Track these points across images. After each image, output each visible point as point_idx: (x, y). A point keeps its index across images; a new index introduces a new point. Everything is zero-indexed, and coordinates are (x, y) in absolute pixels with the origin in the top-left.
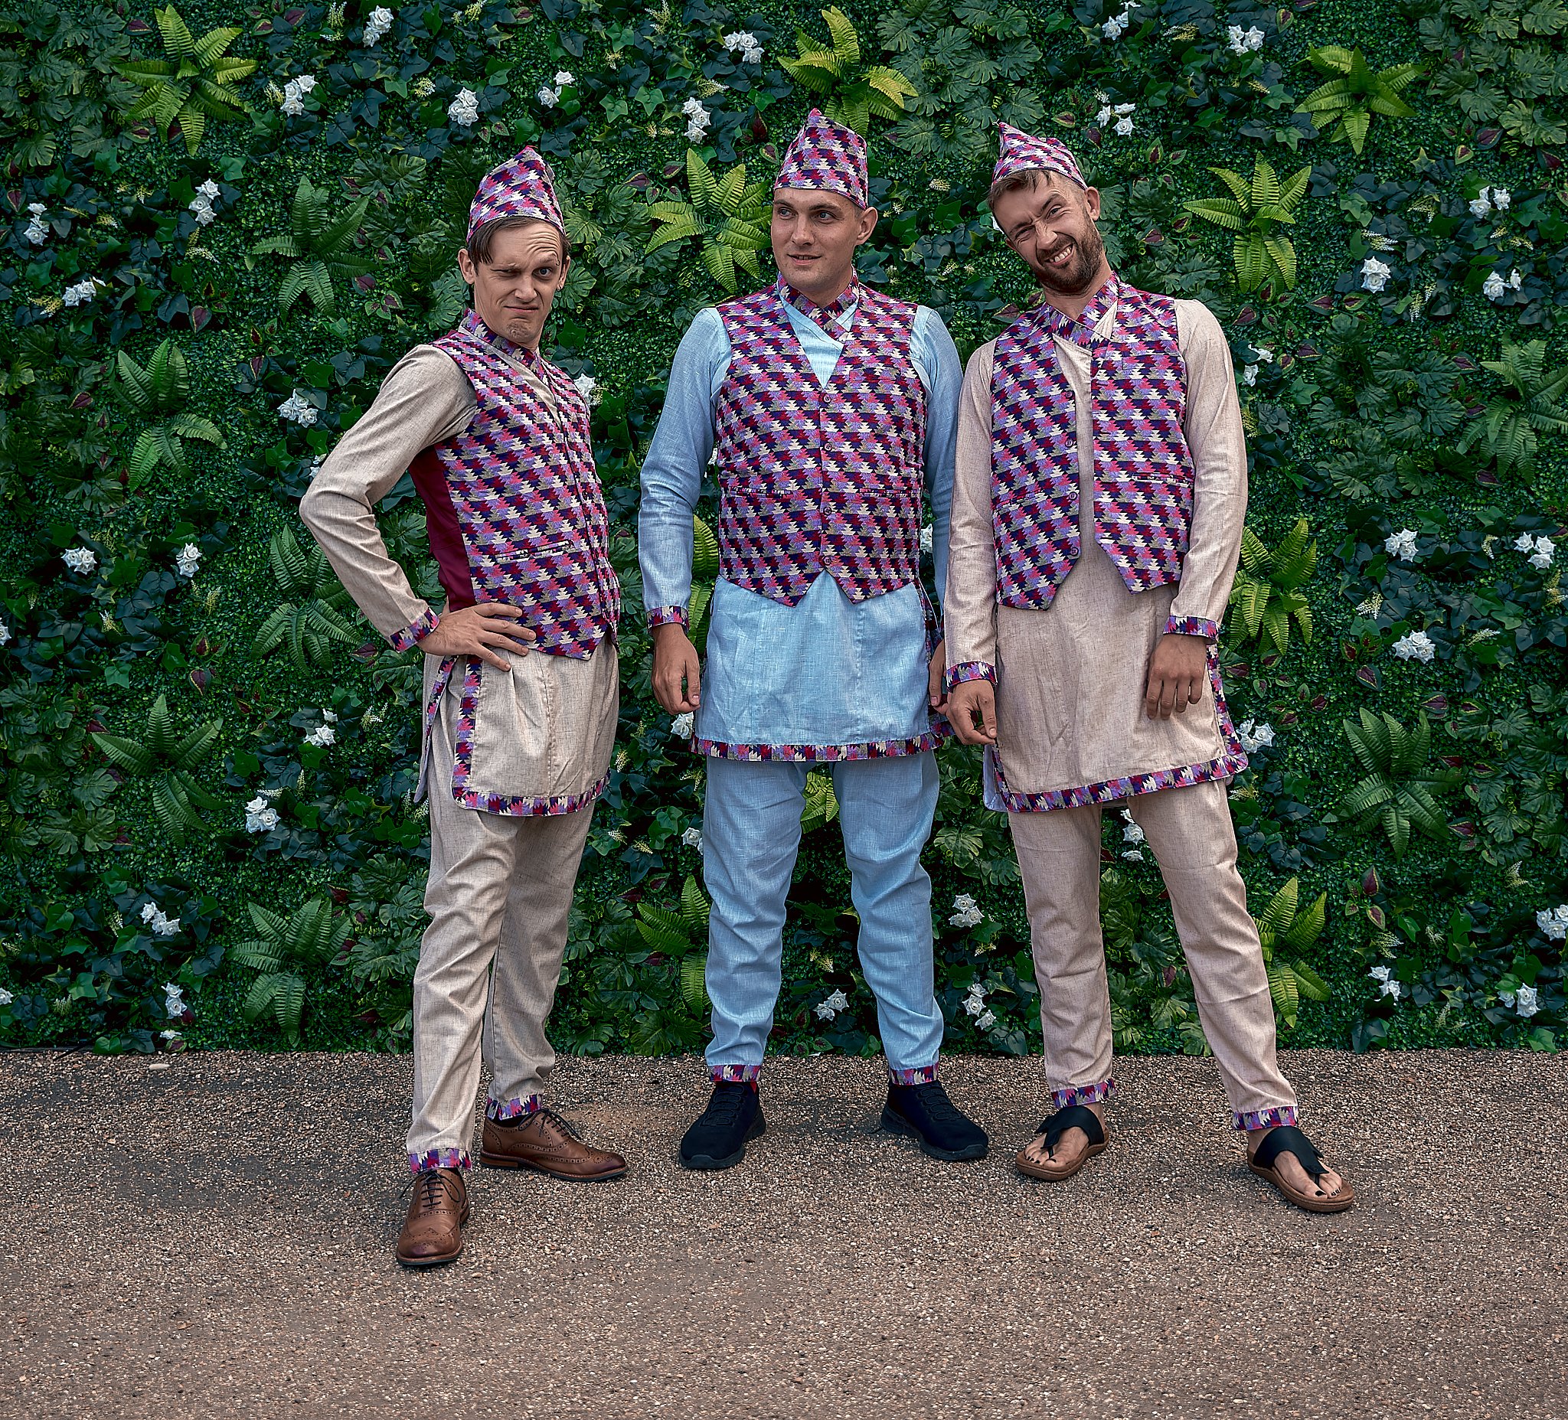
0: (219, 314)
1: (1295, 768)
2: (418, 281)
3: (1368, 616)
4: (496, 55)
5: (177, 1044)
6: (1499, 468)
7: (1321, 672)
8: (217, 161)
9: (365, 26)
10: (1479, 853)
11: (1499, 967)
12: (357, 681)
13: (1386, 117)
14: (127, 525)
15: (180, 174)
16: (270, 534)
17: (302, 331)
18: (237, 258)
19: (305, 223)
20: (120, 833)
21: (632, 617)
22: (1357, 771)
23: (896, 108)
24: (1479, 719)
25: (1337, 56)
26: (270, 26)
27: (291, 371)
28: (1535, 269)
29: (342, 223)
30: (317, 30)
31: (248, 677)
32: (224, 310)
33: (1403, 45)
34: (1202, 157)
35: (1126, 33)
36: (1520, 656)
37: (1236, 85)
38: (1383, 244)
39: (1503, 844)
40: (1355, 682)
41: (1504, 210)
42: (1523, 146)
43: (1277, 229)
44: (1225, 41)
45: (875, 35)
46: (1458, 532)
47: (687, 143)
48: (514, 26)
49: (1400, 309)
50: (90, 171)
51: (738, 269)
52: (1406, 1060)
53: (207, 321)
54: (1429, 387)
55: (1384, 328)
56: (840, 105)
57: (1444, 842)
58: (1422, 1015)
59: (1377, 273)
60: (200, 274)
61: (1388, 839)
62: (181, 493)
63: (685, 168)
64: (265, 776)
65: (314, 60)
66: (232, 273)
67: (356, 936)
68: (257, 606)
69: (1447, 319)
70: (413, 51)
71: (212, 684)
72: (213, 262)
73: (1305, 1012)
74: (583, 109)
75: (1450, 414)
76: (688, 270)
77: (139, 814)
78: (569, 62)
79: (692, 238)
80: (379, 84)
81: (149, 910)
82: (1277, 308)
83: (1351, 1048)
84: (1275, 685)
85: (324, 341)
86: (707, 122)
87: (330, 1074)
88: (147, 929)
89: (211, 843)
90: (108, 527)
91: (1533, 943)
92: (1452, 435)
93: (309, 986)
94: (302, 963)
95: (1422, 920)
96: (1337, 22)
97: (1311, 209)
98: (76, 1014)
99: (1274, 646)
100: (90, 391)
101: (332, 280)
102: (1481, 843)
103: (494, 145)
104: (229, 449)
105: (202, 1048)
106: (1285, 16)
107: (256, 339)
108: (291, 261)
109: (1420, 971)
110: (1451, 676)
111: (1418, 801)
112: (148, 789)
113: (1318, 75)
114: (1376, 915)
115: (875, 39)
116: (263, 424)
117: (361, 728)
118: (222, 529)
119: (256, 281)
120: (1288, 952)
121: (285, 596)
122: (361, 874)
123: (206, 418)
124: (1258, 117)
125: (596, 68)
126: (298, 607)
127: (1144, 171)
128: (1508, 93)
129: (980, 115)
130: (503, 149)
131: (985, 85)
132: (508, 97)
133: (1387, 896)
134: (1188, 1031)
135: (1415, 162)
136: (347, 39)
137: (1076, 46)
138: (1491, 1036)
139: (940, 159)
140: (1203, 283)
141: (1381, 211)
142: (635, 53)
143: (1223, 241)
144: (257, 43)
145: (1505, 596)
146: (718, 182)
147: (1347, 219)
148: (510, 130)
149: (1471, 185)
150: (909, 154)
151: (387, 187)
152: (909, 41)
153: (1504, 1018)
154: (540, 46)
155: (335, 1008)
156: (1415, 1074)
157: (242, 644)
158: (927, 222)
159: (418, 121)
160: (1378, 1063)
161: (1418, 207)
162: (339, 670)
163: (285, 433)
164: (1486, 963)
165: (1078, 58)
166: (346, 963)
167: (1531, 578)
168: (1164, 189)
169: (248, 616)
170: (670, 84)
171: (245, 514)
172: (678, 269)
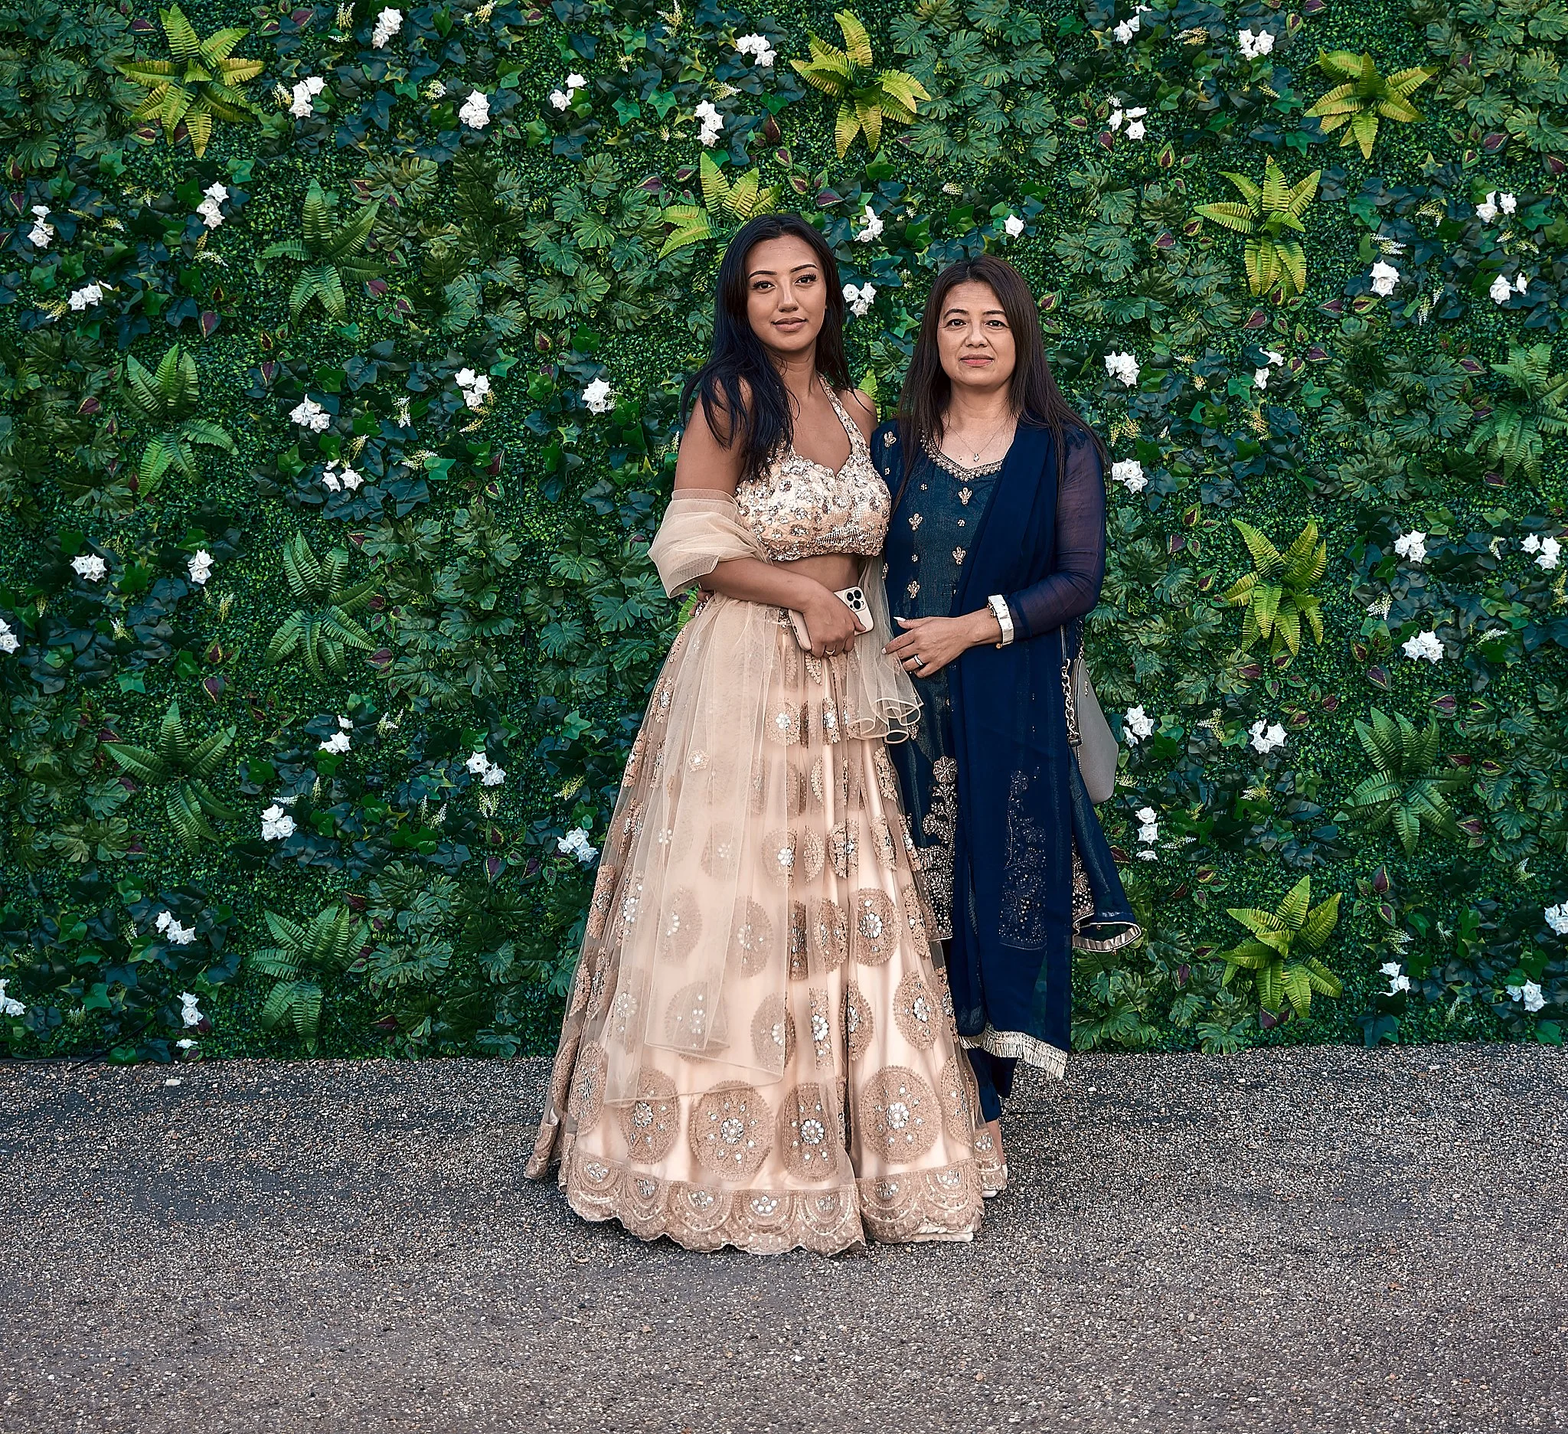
0: (229, 319)
1: (1307, 768)
2: (430, 285)
3: (1380, 616)
4: (507, 57)
5: (193, 1052)
6: (1506, 470)
7: (1332, 672)
8: (224, 164)
9: (374, 27)
10: (1488, 850)
12: (372, 687)
13: (1394, 122)
14: (137, 531)
15: (187, 176)
16: (283, 540)
17: (313, 336)
18: (247, 262)
19: (315, 226)
20: (132, 841)
21: (647, 621)
22: (1368, 768)
23: (909, 113)
24: (1487, 719)
25: (1345, 61)
26: (277, 27)
27: (303, 376)
28: (1541, 273)
29: (353, 226)
30: (325, 31)
31: (262, 684)
32: (233, 314)
33: (1410, 50)
34: (1212, 160)
35: (1136, 37)
36: (1526, 656)
37: (1246, 89)
38: (1392, 248)
39: (1511, 840)
40: (1364, 681)
41: (1510, 214)
42: (1530, 150)
43: (1287, 235)
44: (1235, 46)
45: (888, 38)
46: (1466, 533)
47: (700, 146)
48: (527, 28)
49: (1408, 313)
50: (95, 173)
52: (1416, 1055)
53: (215, 327)
54: (1437, 389)
55: (1393, 331)
56: (853, 108)
57: (1453, 838)
58: (1432, 1010)
59: (1385, 278)
60: (209, 277)
61: (1399, 837)
62: (191, 498)
63: (698, 171)
64: (280, 783)
65: (322, 61)
66: (242, 278)
67: (373, 942)
68: (271, 613)
69: (1455, 321)
70: (423, 52)
71: (225, 691)
72: (222, 266)
73: (1318, 1008)
74: (595, 112)
75: (1458, 415)
76: (703, 274)
77: (153, 823)
78: (584, 65)
79: (706, 242)
80: (389, 86)
81: (164, 920)
83: (1362, 1045)
84: (1286, 685)
85: (337, 344)
86: (720, 125)
87: (348, 1081)
88: (161, 939)
89: (226, 852)
90: (118, 533)
91: (1540, 938)
92: (1459, 438)
93: (327, 994)
94: (319, 971)
95: (1432, 916)
96: (1346, 26)
97: (1320, 213)
98: (90, 1025)
99: (1286, 648)
100: (97, 396)
101: (343, 284)
102: (1490, 840)
103: (506, 149)
104: (242, 454)
105: (219, 1057)
106: (1295, 21)
107: (267, 344)
108: (299, 265)
109: (1430, 967)
110: (1459, 675)
111: (1427, 798)
112: (161, 797)
113: (1328, 79)
114: (1387, 913)
115: (889, 42)
116: (275, 430)
117: (376, 733)
118: (234, 535)
119: (266, 285)
120: (1301, 949)
121: (299, 603)
122: (378, 880)
123: (217, 423)
124: (1268, 121)
125: (608, 70)
126: (312, 613)
127: (1156, 175)
128: (1513, 98)
129: (991, 119)
130: (515, 153)
131: (997, 89)
132: (519, 99)
133: (1397, 894)
134: (1205, 1031)
135: (1423, 166)
136: (357, 41)
137: (1088, 49)
138: (1499, 1030)
139: (953, 163)
140: (1214, 287)
141: (1388, 215)
142: (646, 55)
143: (1234, 245)
144: (264, 43)
145: (1512, 597)
146: (731, 186)
147: (1357, 222)
148: (521, 133)
149: (1477, 189)
150: (922, 157)
151: (398, 190)
152: (922, 44)
153: (1512, 1011)
154: (551, 48)
155: (353, 1014)
156: (1425, 1070)
157: (255, 651)
158: (941, 226)
159: (429, 123)
160: (1389, 1057)
161: (1426, 211)
162: (354, 676)
163: (297, 438)
164: (1494, 957)
165: (1088, 62)
166: (364, 969)
167: (1538, 578)
168: (1175, 193)
169: (261, 623)
170: (682, 87)
171: (258, 521)
172: (692, 273)
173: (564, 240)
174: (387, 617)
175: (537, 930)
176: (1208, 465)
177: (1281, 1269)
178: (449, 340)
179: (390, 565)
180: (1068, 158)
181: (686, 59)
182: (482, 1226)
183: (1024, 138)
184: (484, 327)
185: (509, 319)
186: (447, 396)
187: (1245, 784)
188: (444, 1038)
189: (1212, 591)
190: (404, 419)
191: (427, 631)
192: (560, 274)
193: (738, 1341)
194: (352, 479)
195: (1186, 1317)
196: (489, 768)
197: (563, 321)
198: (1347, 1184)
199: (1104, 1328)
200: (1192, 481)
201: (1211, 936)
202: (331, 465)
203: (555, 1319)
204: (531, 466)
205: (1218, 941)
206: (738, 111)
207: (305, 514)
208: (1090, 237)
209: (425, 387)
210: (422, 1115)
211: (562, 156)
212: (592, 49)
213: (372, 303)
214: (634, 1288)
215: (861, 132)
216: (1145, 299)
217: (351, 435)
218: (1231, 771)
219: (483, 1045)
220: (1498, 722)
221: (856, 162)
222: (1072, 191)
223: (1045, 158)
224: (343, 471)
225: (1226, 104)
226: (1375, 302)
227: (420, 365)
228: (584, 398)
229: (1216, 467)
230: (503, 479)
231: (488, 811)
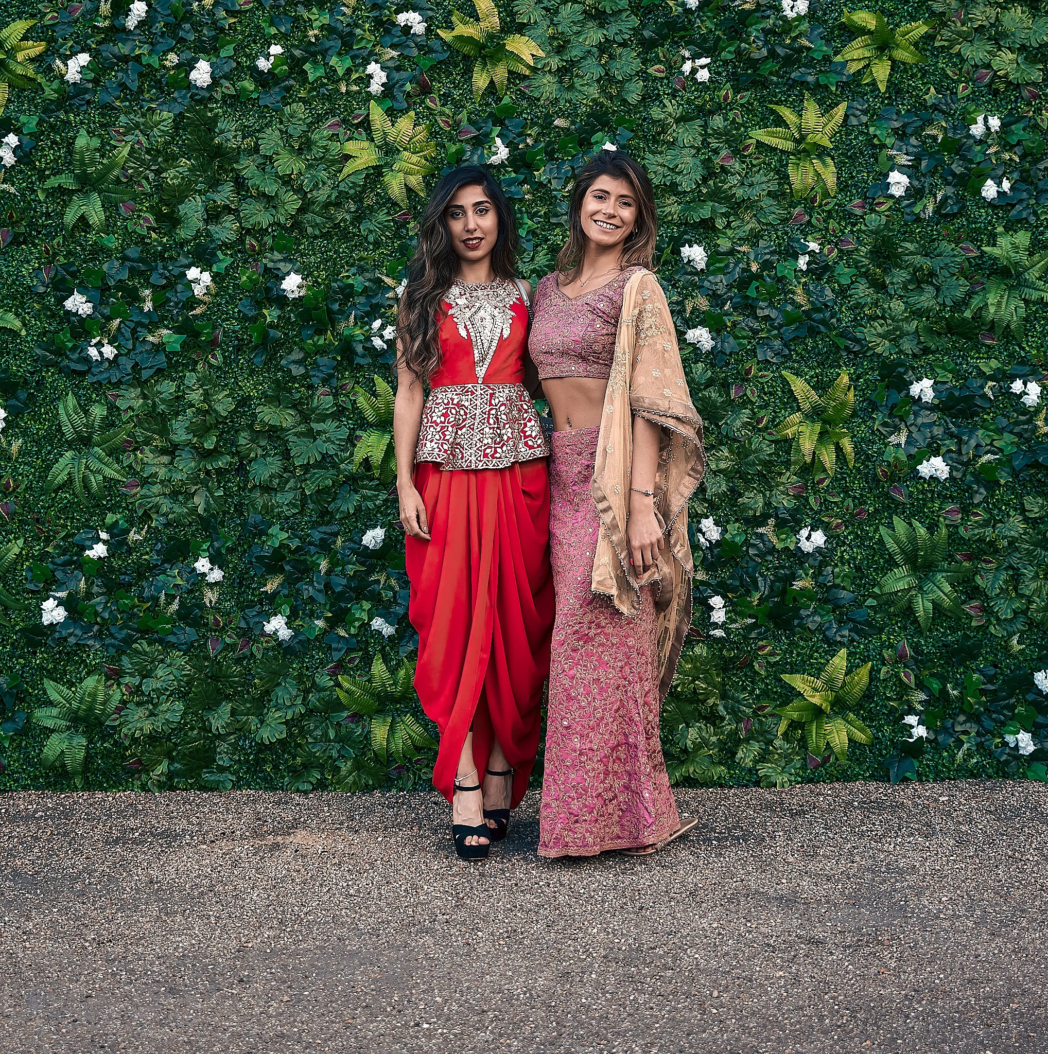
0: (20, 234)
1: (843, 564)
2: (167, 205)
3: (899, 445)
4: (225, 34)
6: (996, 329)
7: (862, 489)
8: (17, 120)
9: (127, 15)
10: (987, 627)
11: (1004, 715)
12: (124, 508)
13: (904, 64)
16: (59, 399)
17: (81, 245)
18: (33, 191)
19: (82, 163)
21: (331, 456)
22: (891, 564)
23: (528, 66)
24: (985, 524)
25: (865, 18)
26: (57, 18)
27: (74, 275)
28: (1021, 177)
29: (111, 163)
30: (92, 20)
31: (43, 507)
32: (23, 230)
33: (915, 9)
34: (762, 97)
35: (702, 4)
36: (1016, 475)
37: (788, 41)
38: (903, 160)
39: (1006, 620)
40: (887, 496)
41: (997, 132)
42: (1011, 83)
43: (821, 152)
44: (779, 9)
45: (512, 11)
46: (966, 379)
47: (370, 96)
48: (240, 12)
49: (917, 209)
51: (409, 190)
52: (932, 789)
53: (9, 240)
54: (941, 268)
55: (906, 224)
56: (485, 65)
57: (960, 619)
58: (945, 754)
59: (898, 182)
60: (6, 204)
61: (916, 618)
63: (368, 115)
64: (56, 582)
66: (29, 203)
67: (124, 703)
68: (49, 453)
69: (954, 216)
70: (163, 33)
71: (15, 513)
72: (15, 195)
73: (854, 753)
74: (291, 72)
75: (960, 288)
76: (371, 192)
78: (281, 38)
79: (373, 167)
80: (138, 58)
82: (823, 211)
83: (889, 781)
84: (825, 500)
85: (98, 251)
86: (384, 80)
87: (103, 808)
89: (16, 634)
91: (1030, 697)
92: (960, 304)
93: (90, 741)
94: (84, 724)
95: (944, 680)
97: (847, 134)
99: (825, 470)
101: (103, 206)
102: (989, 620)
103: (225, 102)
104: (28, 334)
105: (10, 790)
107: (47, 252)
108: (73, 192)
109: (943, 720)
110: (962, 490)
111: (938, 587)
113: (851, 32)
114: (908, 676)
115: (512, 14)
116: (53, 316)
117: (127, 544)
118: (23, 395)
119: (47, 208)
120: (840, 706)
121: (70, 445)
122: (128, 655)
123: (11, 311)
124: (805, 66)
125: (301, 41)
126: (80, 453)
127: (718, 108)
128: (997, 43)
129: (592, 69)
130: (231, 106)
131: (596, 46)
132: (234, 65)
133: (916, 661)
134: (764, 770)
135: (927, 97)
136: (114, 25)
137: (665, 15)
138: (998, 769)
139: (562, 102)
140: (765, 193)
141: (901, 135)
142: (329, 30)
143: (780, 161)
144: (47, 30)
145: (1003, 428)
146: (393, 125)
147: (876, 141)
148: (236, 90)
149: (969, 113)
150: (539, 100)
151: (145, 135)
152: (537, 15)
153: (1009, 754)
154: (258, 27)
155: (110, 757)
156: (936, 800)
157: (38, 482)
158: (553, 151)
159: (167, 85)
160: (909, 791)
161: (931, 131)
162: (111, 500)
163: (69, 321)
164: (994, 712)
165: (666, 24)
166: (117, 723)
167: (1023, 414)
168: (734, 121)
169: (42, 461)
170: (357, 52)
171: (40, 384)
172: (363, 191)
173: (268, 169)
174: (136, 455)
175: (248, 693)
176: (762, 330)
177: (795, 956)
178: (182, 245)
179: (137, 416)
180: (650, 97)
181: (358, 31)
182: (179, 918)
183: (617, 83)
184: (207, 236)
185: (227, 230)
186: (180, 287)
187: (793, 577)
188: (178, 776)
189: (766, 428)
190: (148, 306)
191: (165, 465)
192: (264, 194)
193: (356, 1009)
194: (109, 351)
195: (711, 995)
196: (212, 569)
197: (267, 230)
198: (859, 890)
199: (645, 1003)
200: (749, 342)
201: (768, 697)
202: (94, 341)
203: (219, 990)
204: (243, 339)
205: (774, 700)
206: (398, 69)
207: (74, 378)
208: (667, 158)
209: (165, 282)
210: (152, 833)
211: (266, 106)
212: (289, 27)
213: (125, 219)
214: (284, 967)
215: (492, 82)
216: (711, 204)
217: (109, 319)
218: (783, 567)
219: (207, 781)
220: (993, 527)
221: (488, 105)
222: (654, 122)
223: (633, 98)
224: (103, 346)
225: (772, 54)
226: (891, 203)
227: (160, 265)
228: (283, 287)
229: (769, 331)
230: (222, 349)
231: (211, 602)
